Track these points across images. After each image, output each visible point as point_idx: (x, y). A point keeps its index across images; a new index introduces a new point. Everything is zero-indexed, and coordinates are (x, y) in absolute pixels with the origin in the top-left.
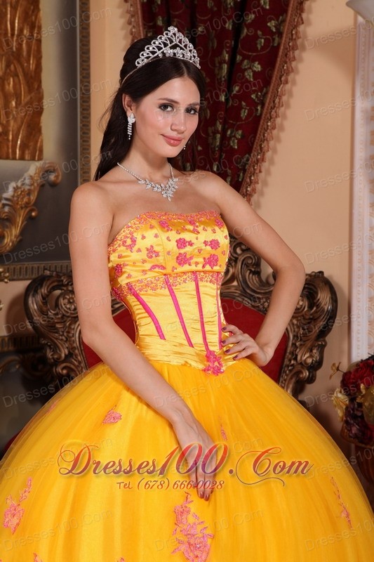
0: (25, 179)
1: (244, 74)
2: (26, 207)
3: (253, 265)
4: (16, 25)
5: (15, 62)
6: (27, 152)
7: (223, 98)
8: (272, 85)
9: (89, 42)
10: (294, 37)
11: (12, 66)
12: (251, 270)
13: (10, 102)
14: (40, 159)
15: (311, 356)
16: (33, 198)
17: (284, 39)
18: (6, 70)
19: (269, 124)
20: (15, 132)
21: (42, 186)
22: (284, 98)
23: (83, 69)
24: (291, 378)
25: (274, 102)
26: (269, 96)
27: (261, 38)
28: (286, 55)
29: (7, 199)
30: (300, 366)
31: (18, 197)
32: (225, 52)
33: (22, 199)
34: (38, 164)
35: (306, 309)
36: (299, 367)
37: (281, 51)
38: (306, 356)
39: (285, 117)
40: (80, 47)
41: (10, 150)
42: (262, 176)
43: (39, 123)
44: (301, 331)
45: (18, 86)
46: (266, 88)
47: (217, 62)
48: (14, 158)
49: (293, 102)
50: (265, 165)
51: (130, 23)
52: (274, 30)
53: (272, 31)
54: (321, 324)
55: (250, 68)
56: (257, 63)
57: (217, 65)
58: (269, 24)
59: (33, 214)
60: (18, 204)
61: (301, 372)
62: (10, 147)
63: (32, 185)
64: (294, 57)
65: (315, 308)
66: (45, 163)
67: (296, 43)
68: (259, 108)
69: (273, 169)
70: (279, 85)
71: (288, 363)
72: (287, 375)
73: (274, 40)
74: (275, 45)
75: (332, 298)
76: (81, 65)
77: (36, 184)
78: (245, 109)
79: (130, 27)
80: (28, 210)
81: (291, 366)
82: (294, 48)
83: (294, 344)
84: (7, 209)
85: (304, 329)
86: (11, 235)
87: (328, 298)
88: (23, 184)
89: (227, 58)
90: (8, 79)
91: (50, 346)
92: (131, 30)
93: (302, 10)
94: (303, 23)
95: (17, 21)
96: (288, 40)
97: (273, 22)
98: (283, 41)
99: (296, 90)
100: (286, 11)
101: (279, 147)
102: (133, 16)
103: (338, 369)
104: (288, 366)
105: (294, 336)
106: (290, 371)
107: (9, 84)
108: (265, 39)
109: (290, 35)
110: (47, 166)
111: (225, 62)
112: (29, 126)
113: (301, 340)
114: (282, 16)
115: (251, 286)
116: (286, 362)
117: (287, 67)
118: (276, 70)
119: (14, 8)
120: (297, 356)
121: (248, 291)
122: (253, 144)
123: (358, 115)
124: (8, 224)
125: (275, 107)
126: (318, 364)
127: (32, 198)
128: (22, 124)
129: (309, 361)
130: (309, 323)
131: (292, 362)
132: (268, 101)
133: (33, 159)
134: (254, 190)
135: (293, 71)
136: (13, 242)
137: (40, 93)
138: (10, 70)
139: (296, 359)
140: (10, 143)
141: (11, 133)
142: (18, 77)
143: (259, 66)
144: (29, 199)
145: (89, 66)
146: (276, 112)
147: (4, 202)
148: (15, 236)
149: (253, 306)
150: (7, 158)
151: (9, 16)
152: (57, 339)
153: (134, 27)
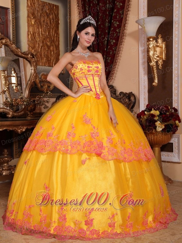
1: (111, 43)
5: (53, 42)
7: (106, 50)
8: (118, 45)
10: (123, 33)
13: (52, 52)
17: (121, 34)
19: (118, 52)
22: (121, 49)
28: (121, 38)
32: (106, 38)
39: (121, 54)
41: (52, 65)
42: (116, 69)
43: (59, 58)
45: (53, 49)
50: (117, 66)
52: (118, 32)
55: (112, 41)
57: (104, 41)
64: (123, 38)
68: (115, 52)
69: (119, 67)
70: (120, 45)
74: (119, 35)
78: (111, 52)
82: (123, 36)
93: (125, 27)
94: (125, 30)
95: (53, 32)
97: (118, 30)
99: (124, 47)
100: (121, 27)
101: (120, 61)
107: (51, 48)
108: (116, 34)
111: (106, 40)
112: (56, 58)
114: (120, 29)
118: (119, 42)
122: (113, 61)
123: (140, 51)
134: (114, 73)
135: (123, 42)
137: (59, 50)
138: (52, 44)
140: (52, 63)
141: (52, 60)
142: (54, 46)
143: (115, 41)
150: (51, 67)
151: (51, 31)
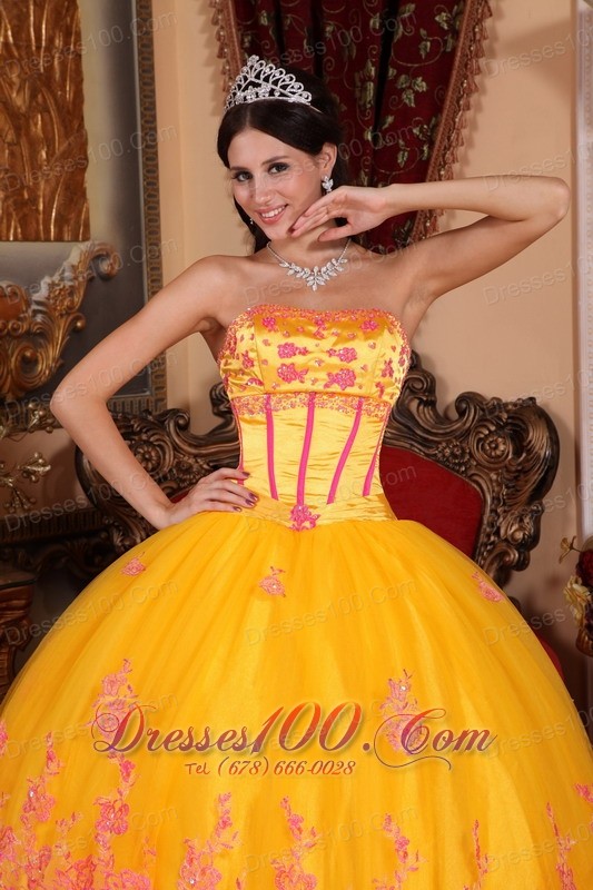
0: (64, 271)
1: (400, 97)
2: (68, 314)
3: (425, 392)
4: (44, 31)
5: (44, 89)
6: (66, 229)
7: (369, 136)
8: (445, 112)
9: (152, 53)
10: (478, 37)
11: (40, 96)
12: (421, 400)
13: (39, 152)
14: (86, 239)
15: (521, 528)
16: (78, 299)
17: (462, 40)
18: (31, 102)
19: (442, 173)
20: (47, 199)
21: (91, 280)
22: (465, 133)
23: (145, 96)
24: (491, 563)
25: (449, 138)
26: (441, 129)
27: (426, 40)
28: (466, 65)
29: (38, 303)
30: (504, 544)
31: (56, 298)
32: (370, 64)
33: (62, 301)
34: (84, 246)
35: (510, 457)
36: (503, 546)
37: (458, 59)
38: (514, 528)
40: (139, 63)
41: (41, 227)
43: (82, 182)
44: (505, 491)
45: (49, 128)
46: (436, 117)
47: (357, 79)
48: (47, 240)
49: (478, 137)
51: (215, 22)
52: (446, 28)
53: (443, 29)
54: (535, 477)
55: (410, 87)
56: (420, 79)
57: (359, 84)
58: (437, 19)
59: (79, 324)
60: (55, 309)
61: (506, 553)
62: (41, 222)
63: (76, 278)
64: (479, 68)
65: (524, 455)
66: (93, 245)
67: (481, 46)
68: (425, 148)
70: (456, 113)
71: (485, 540)
72: (485, 559)
73: (445, 42)
74: (449, 50)
75: (551, 438)
76: (142, 90)
77: (81, 279)
78: (404, 150)
79: (217, 28)
80: (71, 317)
81: (490, 544)
82: (479, 53)
83: (494, 511)
84: (39, 318)
85: (507, 487)
86: (48, 358)
87: (545, 439)
88: (62, 279)
89: (373, 73)
90: (35, 116)
91: (117, 527)
92: (218, 33)
94: (491, 15)
95: (44, 26)
96: (468, 43)
97: (444, 14)
98: (461, 44)
99: (482, 119)
102: (220, 11)
103: (571, 547)
104: (486, 545)
105: (493, 498)
106: (490, 552)
107: (36, 124)
108: (431, 42)
109: (471, 34)
110: (97, 248)
111: (370, 79)
112: (67, 188)
113: (504, 504)
114: (458, 4)
115: (423, 424)
116: (483, 538)
117: (468, 84)
118: (451, 89)
119: (39, 7)
120: (499, 528)
121: (419, 432)
124: (42, 341)
125: (450, 146)
126: (534, 540)
127: (76, 299)
128: (58, 185)
129: (519, 535)
130: (516, 478)
131: (492, 538)
132: (439, 137)
133: (75, 239)
135: (477, 89)
136: (50, 370)
137: (82, 136)
138: (37, 102)
139: (497, 533)
140: (41, 216)
141: (41, 200)
142: (49, 113)
143: (424, 84)
144: (72, 302)
145: (153, 91)
146: (452, 154)
147: (34, 307)
148: (54, 359)
149: (427, 455)
150: (37, 239)
151: (32, 18)
152: (128, 516)
153: (222, 28)
